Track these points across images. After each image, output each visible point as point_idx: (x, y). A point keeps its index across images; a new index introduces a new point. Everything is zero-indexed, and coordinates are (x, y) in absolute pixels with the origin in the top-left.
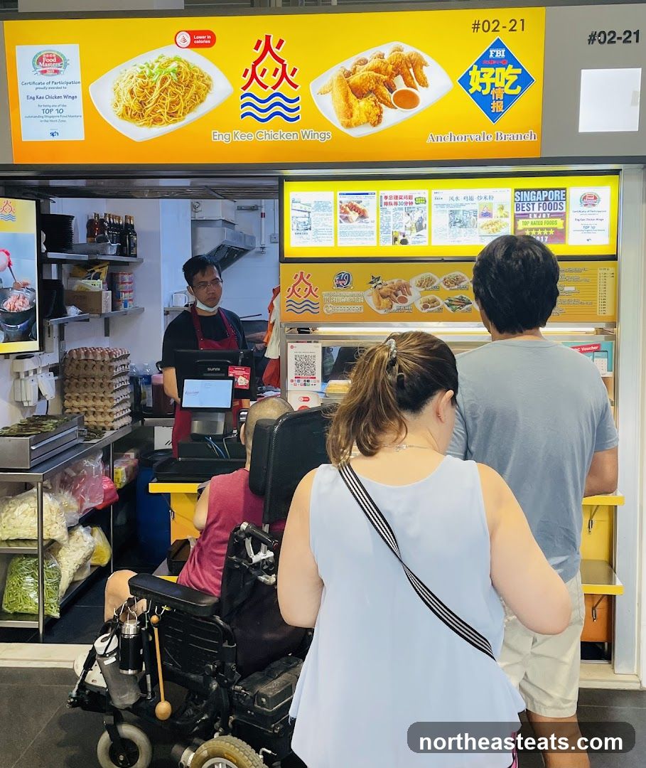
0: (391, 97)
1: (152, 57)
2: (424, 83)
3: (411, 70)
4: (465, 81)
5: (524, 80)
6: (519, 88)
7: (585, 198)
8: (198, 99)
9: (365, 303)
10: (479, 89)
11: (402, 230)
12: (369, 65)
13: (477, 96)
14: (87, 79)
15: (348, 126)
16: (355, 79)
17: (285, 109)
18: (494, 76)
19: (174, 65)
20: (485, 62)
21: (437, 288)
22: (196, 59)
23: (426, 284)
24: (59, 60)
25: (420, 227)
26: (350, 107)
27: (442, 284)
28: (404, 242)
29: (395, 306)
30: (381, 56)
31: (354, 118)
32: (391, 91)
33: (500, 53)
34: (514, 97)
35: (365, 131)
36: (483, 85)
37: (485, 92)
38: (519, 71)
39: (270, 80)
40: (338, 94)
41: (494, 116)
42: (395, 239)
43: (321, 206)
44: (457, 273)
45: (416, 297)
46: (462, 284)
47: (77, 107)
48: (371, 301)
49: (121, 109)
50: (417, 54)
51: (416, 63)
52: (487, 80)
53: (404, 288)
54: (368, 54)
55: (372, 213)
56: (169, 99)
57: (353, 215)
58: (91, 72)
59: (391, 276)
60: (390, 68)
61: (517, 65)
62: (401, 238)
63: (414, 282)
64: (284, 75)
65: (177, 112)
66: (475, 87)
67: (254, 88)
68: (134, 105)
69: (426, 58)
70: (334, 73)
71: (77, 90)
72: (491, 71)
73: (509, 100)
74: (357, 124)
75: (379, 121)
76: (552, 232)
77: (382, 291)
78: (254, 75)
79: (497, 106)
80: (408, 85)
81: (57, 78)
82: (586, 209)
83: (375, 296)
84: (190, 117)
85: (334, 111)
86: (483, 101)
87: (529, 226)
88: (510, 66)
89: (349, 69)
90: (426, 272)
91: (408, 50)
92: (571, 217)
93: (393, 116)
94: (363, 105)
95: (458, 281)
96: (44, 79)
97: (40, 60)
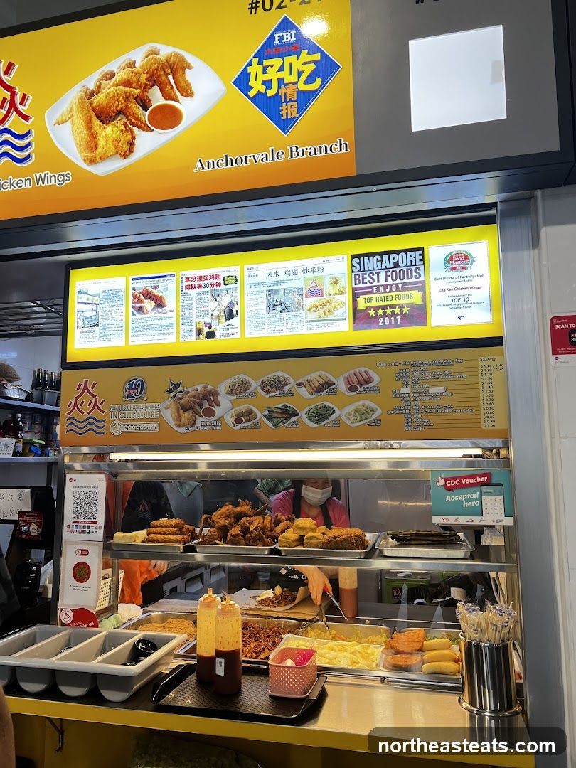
0: (145, 116)
2: (187, 92)
3: (170, 77)
4: (242, 82)
5: (325, 68)
6: (319, 81)
7: (451, 258)
9: (161, 420)
10: (262, 89)
11: (208, 320)
12: (117, 78)
13: (260, 100)
15: (92, 161)
16: (100, 99)
17: (14, 148)
18: (281, 69)
21: (253, 395)
23: (240, 389)
25: (230, 315)
26: (93, 136)
27: (259, 389)
28: (211, 335)
29: (200, 421)
30: (132, 65)
31: (100, 150)
32: (145, 108)
33: (289, 37)
34: (313, 93)
35: (114, 165)
36: (267, 84)
37: (271, 93)
38: (317, 57)
40: (79, 121)
41: (285, 125)
42: (199, 332)
44: (280, 374)
45: (226, 408)
46: (286, 388)
48: (169, 416)
50: (177, 55)
51: (176, 67)
52: (273, 75)
53: (211, 396)
54: (115, 66)
55: (170, 301)
57: (149, 305)
59: (195, 381)
60: (143, 77)
61: (313, 49)
62: (206, 330)
63: (222, 388)
64: (13, 105)
66: (257, 86)
69: (189, 58)
70: (74, 95)
72: (277, 62)
73: (305, 99)
74: (103, 158)
75: (131, 151)
76: (406, 310)
77: (183, 401)
79: (288, 110)
80: (167, 97)
82: (454, 274)
83: (174, 408)
85: (74, 146)
87: (374, 303)
88: (304, 52)
89: (92, 87)
90: (240, 371)
91: (165, 51)
92: (433, 287)
93: (148, 141)
94: (110, 132)
95: (278, 384)
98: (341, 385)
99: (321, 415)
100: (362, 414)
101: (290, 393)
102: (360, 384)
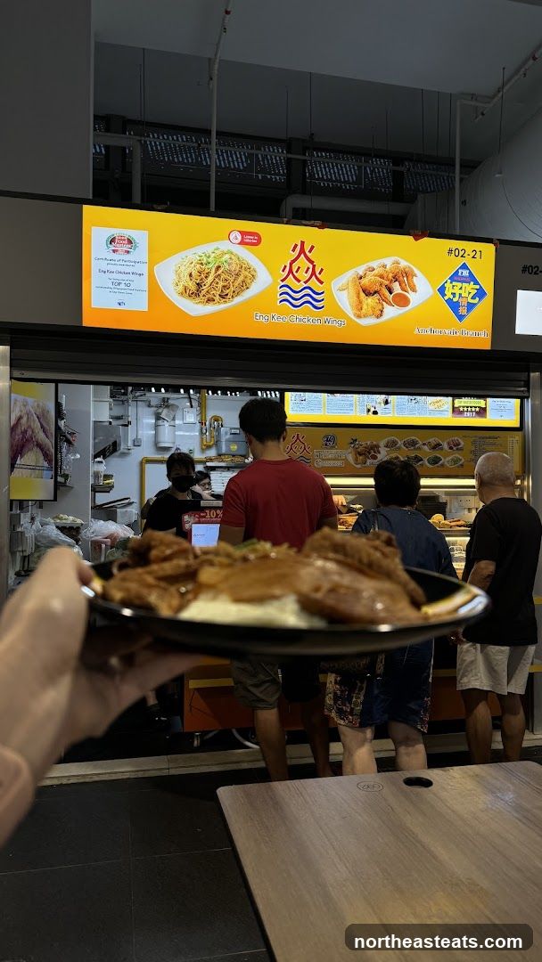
0: (390, 297)
1: (209, 248)
2: (413, 290)
3: (405, 279)
4: (442, 290)
5: (481, 294)
6: (477, 299)
8: (244, 286)
9: (346, 459)
10: (451, 297)
11: (374, 404)
12: (376, 272)
13: (449, 302)
14: (152, 264)
15: (359, 317)
16: (365, 281)
17: (314, 299)
18: (461, 288)
19: (227, 256)
20: (455, 278)
21: (399, 448)
22: (245, 254)
23: (391, 445)
24: (130, 242)
25: (386, 402)
26: (361, 302)
27: (402, 446)
28: (375, 413)
29: (369, 461)
30: (384, 266)
31: (363, 311)
32: (391, 293)
33: (466, 273)
34: (474, 305)
35: (371, 321)
36: (454, 294)
37: (455, 300)
38: (478, 287)
39: (303, 276)
40: (352, 290)
41: (461, 317)
42: (369, 410)
44: (413, 438)
45: (384, 455)
46: (417, 446)
47: (143, 283)
48: (351, 458)
49: (181, 288)
50: (409, 267)
51: (408, 274)
52: (457, 291)
53: (375, 448)
54: (375, 264)
56: (221, 284)
58: (156, 256)
59: (366, 439)
60: (391, 276)
61: (476, 283)
62: (373, 409)
63: (382, 444)
64: (314, 273)
65: (227, 295)
66: (449, 295)
67: (291, 281)
68: (193, 287)
69: (416, 271)
70: (349, 275)
71: (144, 269)
72: (459, 285)
73: (471, 307)
74: (365, 316)
75: (381, 315)
76: (477, 409)
77: (359, 450)
78: (291, 271)
79: (463, 311)
80: (403, 289)
81: (127, 257)
83: (353, 453)
84: (237, 300)
85: (348, 303)
86: (454, 306)
87: (463, 404)
88: (472, 283)
89: (361, 273)
90: (392, 435)
91: (404, 264)
93: (391, 312)
94: (370, 302)
95: (413, 443)
96: (115, 256)
97: (112, 241)
98: (445, 446)
99: (435, 461)
100: (455, 461)
101: (419, 448)
102: (454, 446)
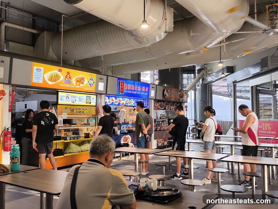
0: (81, 82)
1: (53, 72)
2: (84, 81)
4: (88, 82)
5: (94, 83)
7: (93, 98)
8: (59, 79)
9: (69, 112)
12: (79, 78)
13: (89, 84)
14: (44, 74)
15: (76, 86)
16: (77, 79)
17: (70, 82)
19: (56, 73)
20: (90, 80)
22: (59, 73)
23: (76, 109)
24: (40, 70)
25: (76, 100)
26: (77, 83)
27: (78, 109)
28: (74, 102)
29: (72, 112)
33: (92, 79)
35: (78, 87)
36: (90, 82)
39: (68, 78)
40: (75, 81)
41: (91, 87)
43: (64, 96)
44: (80, 107)
45: (75, 111)
47: (42, 78)
49: (48, 79)
51: (84, 79)
53: (74, 109)
54: (79, 76)
55: (70, 98)
56: (55, 78)
57: (68, 98)
58: (45, 73)
59: (72, 108)
60: (81, 79)
61: (93, 81)
62: (73, 102)
64: (70, 77)
67: (66, 79)
68: (50, 79)
69: (85, 78)
70: (75, 78)
71: (42, 75)
73: (92, 85)
74: (77, 85)
76: (90, 102)
77: (71, 110)
78: (66, 77)
79: (91, 85)
81: (40, 73)
84: (57, 82)
85: (75, 83)
86: (90, 84)
87: (87, 101)
89: (77, 78)
90: (76, 107)
91: (83, 77)
92: (92, 100)
93: (81, 85)
94: (78, 83)
95: (80, 109)
96: (38, 72)
97: (37, 69)
98: (85, 109)
99: (83, 112)
100: (86, 112)
101: (81, 110)
102: (86, 109)
